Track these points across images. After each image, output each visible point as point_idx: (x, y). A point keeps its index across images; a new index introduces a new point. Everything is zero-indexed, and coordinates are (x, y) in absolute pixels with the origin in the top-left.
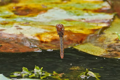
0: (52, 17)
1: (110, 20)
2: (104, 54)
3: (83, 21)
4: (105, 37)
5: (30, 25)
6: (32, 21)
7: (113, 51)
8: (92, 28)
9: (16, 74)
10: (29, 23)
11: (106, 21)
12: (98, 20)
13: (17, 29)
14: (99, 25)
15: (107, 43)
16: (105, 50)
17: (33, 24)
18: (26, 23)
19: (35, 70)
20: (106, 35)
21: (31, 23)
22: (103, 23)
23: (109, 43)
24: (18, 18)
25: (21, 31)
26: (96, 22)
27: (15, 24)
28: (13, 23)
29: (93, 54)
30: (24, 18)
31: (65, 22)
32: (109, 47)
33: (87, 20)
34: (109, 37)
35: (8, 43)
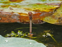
0: (29, 3)
1: (60, 4)
2: (56, 23)
3: (46, 4)
4: (57, 13)
5: (17, 7)
6: (18, 5)
7: (61, 21)
8: (51, 8)
9: (8, 35)
10: (17, 6)
11: (58, 4)
12: (54, 4)
13: (10, 9)
14: (54, 7)
15: (58, 17)
16: (57, 21)
17: (19, 7)
18: (15, 6)
19: (18, 32)
20: (58, 12)
21: (18, 6)
22: (57, 5)
23: (59, 16)
24: (11, 3)
25: (13, 10)
26: (53, 5)
27: (10, 7)
28: (8, 6)
29: (50, 23)
30: (14, 3)
31: (36, 5)
32: (59, 19)
33: (48, 4)
34: (59, 13)
35: (5, 17)
